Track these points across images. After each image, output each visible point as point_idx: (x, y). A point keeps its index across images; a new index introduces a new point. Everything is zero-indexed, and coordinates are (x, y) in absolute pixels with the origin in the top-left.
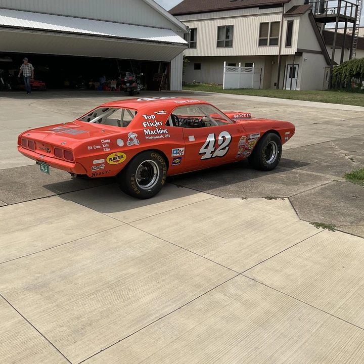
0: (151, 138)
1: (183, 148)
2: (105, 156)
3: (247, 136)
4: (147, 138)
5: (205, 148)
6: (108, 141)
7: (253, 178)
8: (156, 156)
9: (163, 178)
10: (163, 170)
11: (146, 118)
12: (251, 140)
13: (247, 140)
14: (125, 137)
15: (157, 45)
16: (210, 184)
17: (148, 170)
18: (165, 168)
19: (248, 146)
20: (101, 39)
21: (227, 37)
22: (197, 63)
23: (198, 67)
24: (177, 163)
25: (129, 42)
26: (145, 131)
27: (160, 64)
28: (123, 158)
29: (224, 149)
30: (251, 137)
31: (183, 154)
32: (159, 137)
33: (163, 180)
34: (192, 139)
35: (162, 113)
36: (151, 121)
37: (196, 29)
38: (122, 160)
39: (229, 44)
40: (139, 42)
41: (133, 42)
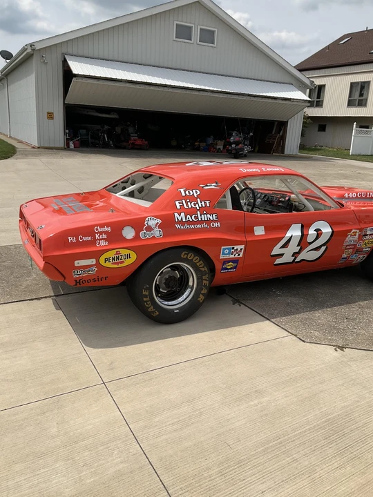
0: (186, 226)
1: (243, 247)
2: (97, 255)
3: (361, 230)
4: (178, 226)
5: (282, 247)
6: (106, 229)
7: (365, 300)
8: (191, 256)
9: (203, 292)
10: (202, 279)
11: (184, 194)
12: (368, 237)
13: (360, 237)
14: (138, 224)
15: (273, 101)
16: (288, 304)
17: (181, 276)
18: (207, 276)
19: (361, 245)
20: (209, 94)
21: (361, 95)
22: (322, 124)
23: (322, 128)
24: (231, 269)
25: (240, 98)
26: (176, 215)
27: (276, 123)
28: (131, 259)
29: (317, 249)
30: (369, 233)
31: (241, 256)
32: (199, 226)
33: (201, 296)
34: (259, 231)
35: (213, 186)
36: (192, 199)
37: (324, 86)
38: (128, 262)
39: (362, 103)
40: (252, 98)
41: (245, 98)
